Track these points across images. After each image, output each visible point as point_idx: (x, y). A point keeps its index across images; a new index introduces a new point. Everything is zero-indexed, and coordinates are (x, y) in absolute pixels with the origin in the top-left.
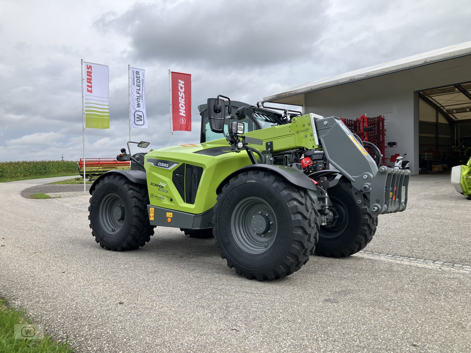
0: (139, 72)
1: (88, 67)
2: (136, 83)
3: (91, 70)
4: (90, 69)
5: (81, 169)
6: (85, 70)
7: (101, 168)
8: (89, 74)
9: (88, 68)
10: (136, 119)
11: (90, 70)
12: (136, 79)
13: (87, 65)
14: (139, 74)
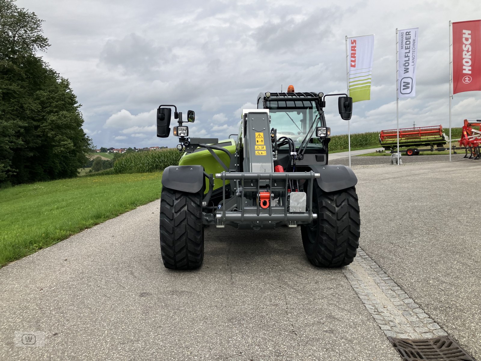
0: (410, 32)
1: (353, 41)
2: (404, 46)
3: (356, 44)
4: (354, 43)
5: (382, 141)
6: (349, 45)
7: (404, 139)
8: (353, 49)
9: (352, 43)
10: (402, 88)
11: (354, 45)
12: (405, 41)
13: (352, 40)
14: (410, 34)
